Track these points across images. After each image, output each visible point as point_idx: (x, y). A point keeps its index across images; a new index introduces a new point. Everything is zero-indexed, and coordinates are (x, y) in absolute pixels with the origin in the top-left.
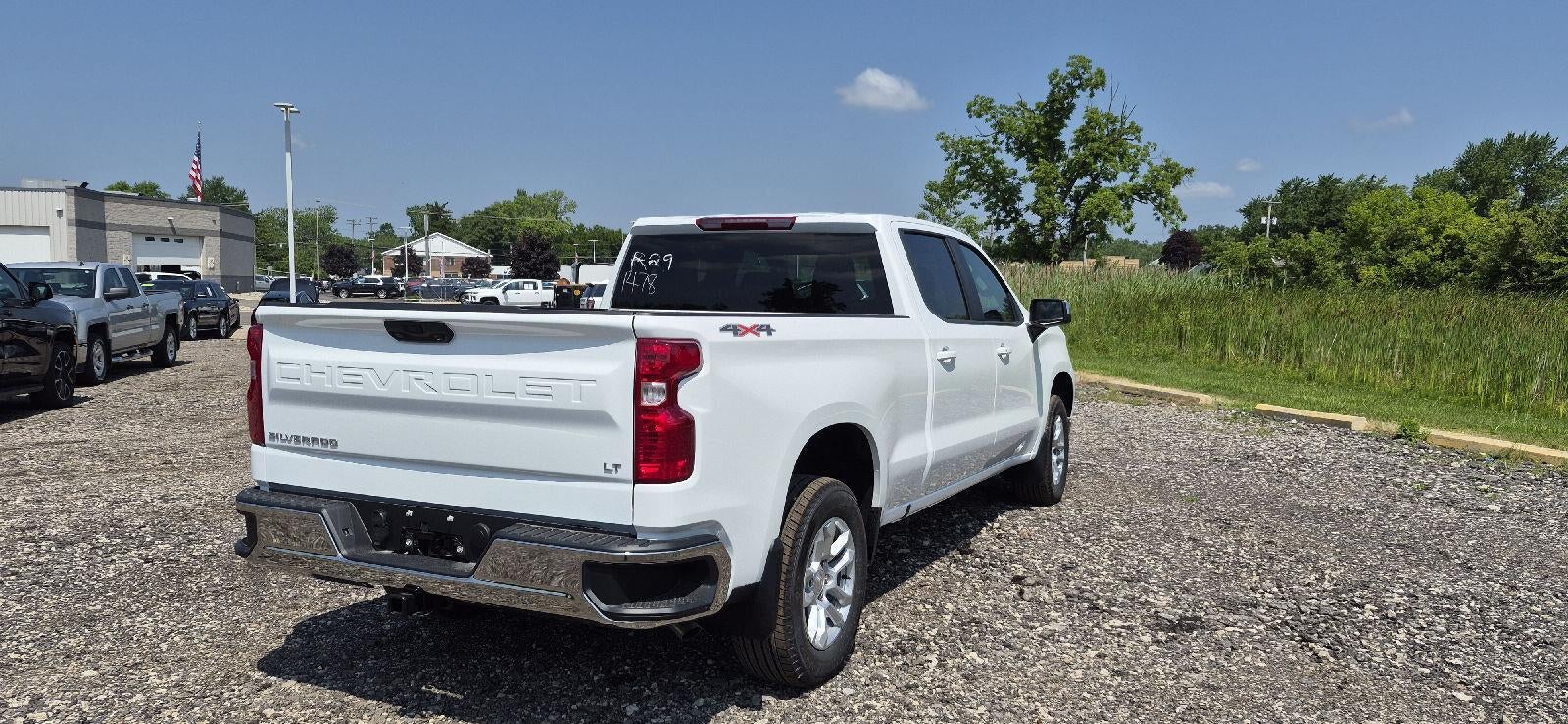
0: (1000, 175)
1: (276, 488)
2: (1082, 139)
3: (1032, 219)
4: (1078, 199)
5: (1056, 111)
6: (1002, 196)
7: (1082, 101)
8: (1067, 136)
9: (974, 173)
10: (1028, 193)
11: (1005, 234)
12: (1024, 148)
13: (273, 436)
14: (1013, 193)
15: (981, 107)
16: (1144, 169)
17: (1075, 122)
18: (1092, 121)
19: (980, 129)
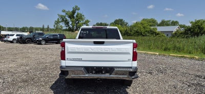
0: (66, 20)
1: (66, 67)
2: (77, 16)
3: (71, 26)
4: (77, 24)
5: (74, 12)
6: (67, 23)
7: (77, 11)
8: (75, 16)
9: (63, 20)
10: (70, 23)
11: (67, 28)
12: (70, 17)
13: (67, 59)
14: (68, 23)
15: (64, 11)
16: (84, 21)
17: (76, 14)
18: (78, 14)
19: (64, 14)
